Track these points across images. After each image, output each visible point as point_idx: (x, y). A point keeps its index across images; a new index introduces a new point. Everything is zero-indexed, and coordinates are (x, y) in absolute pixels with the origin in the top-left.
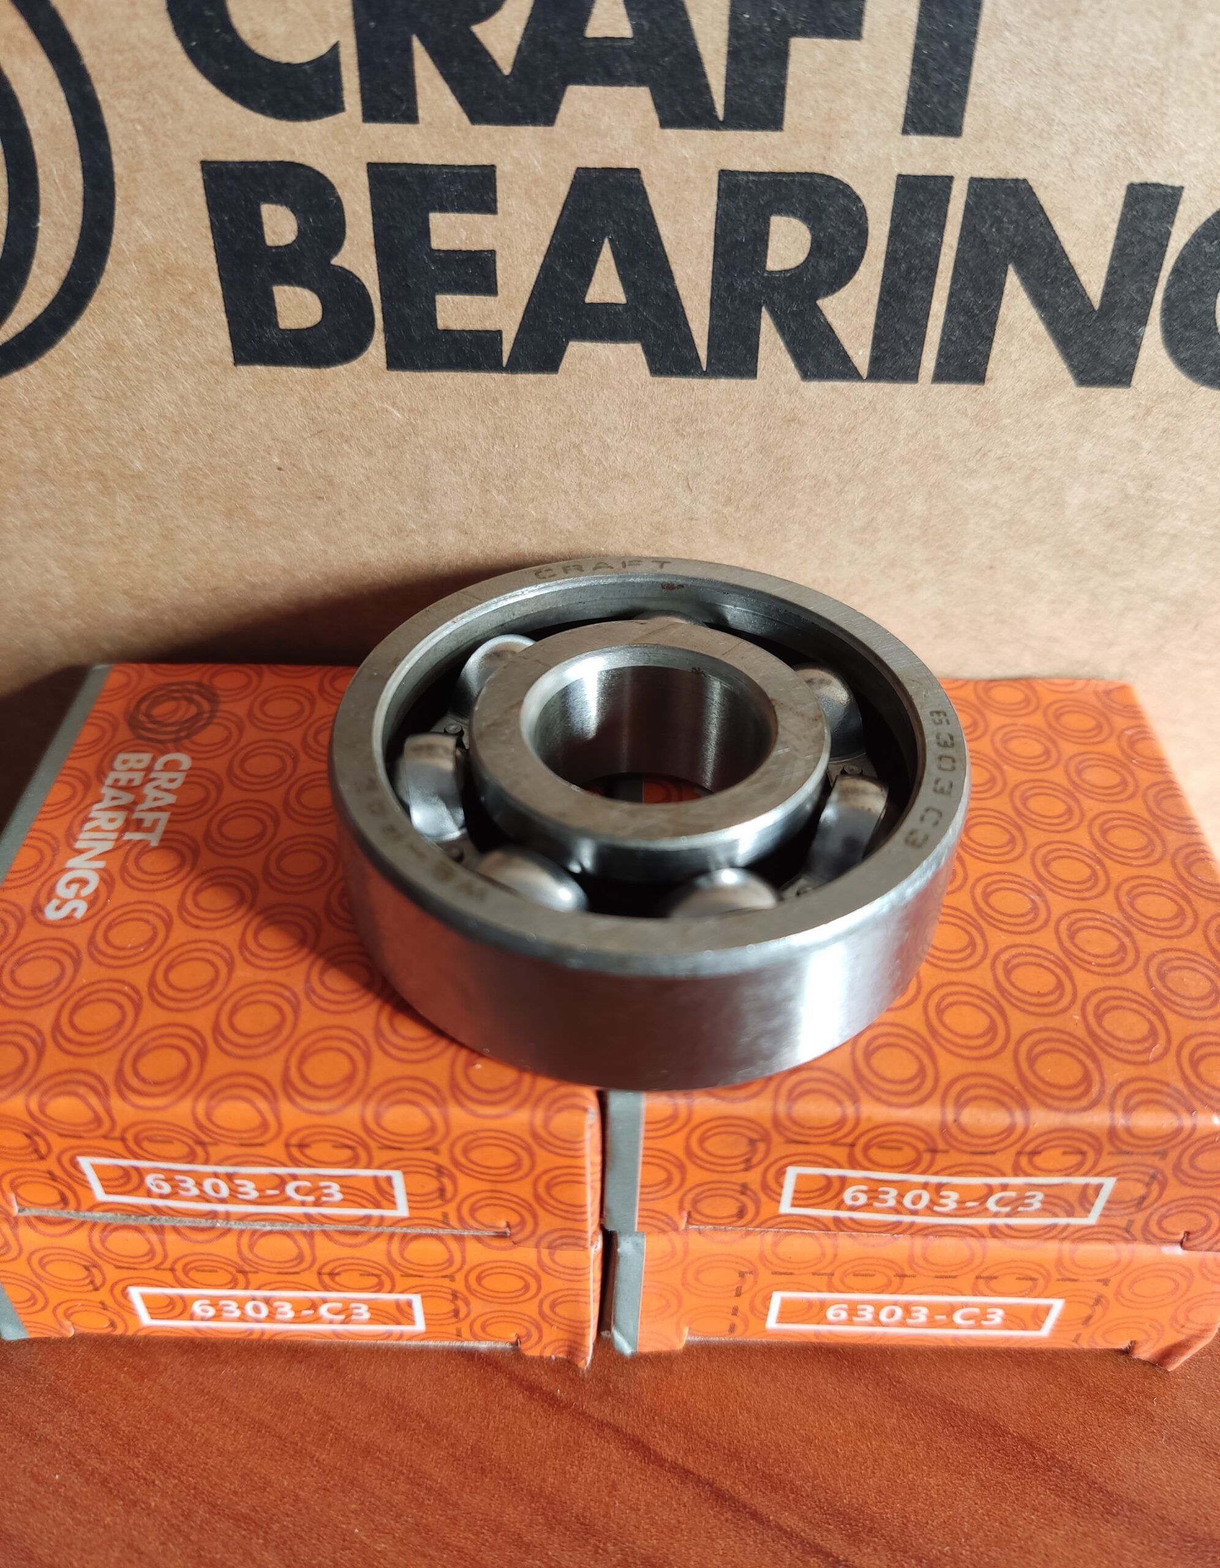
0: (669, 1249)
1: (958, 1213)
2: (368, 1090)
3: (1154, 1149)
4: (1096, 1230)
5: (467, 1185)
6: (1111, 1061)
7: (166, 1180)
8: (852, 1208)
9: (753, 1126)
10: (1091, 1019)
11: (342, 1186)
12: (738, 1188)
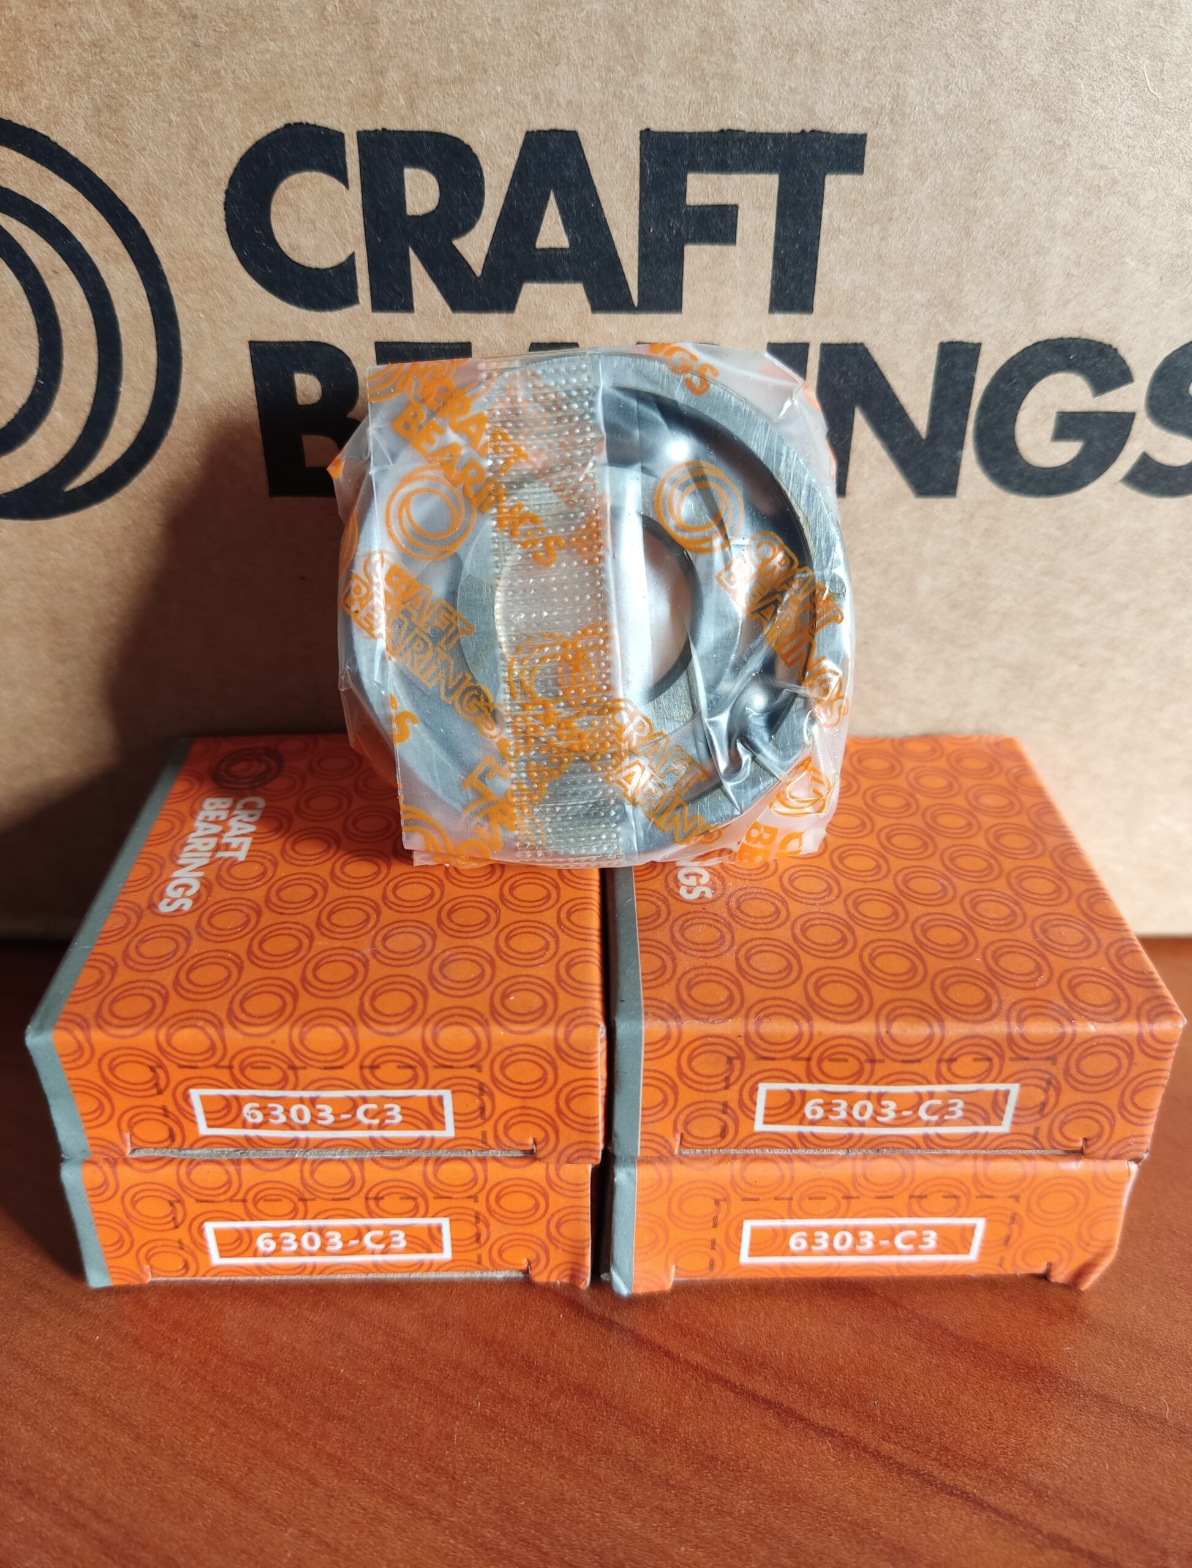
0: (657, 1177)
1: (897, 1122)
2: (426, 1017)
3: (1045, 1055)
4: (1010, 1138)
5: (503, 1102)
6: (1007, 988)
7: (259, 1109)
8: (813, 1123)
9: (730, 1044)
10: (990, 961)
11: (402, 1108)
12: (721, 1107)
